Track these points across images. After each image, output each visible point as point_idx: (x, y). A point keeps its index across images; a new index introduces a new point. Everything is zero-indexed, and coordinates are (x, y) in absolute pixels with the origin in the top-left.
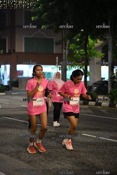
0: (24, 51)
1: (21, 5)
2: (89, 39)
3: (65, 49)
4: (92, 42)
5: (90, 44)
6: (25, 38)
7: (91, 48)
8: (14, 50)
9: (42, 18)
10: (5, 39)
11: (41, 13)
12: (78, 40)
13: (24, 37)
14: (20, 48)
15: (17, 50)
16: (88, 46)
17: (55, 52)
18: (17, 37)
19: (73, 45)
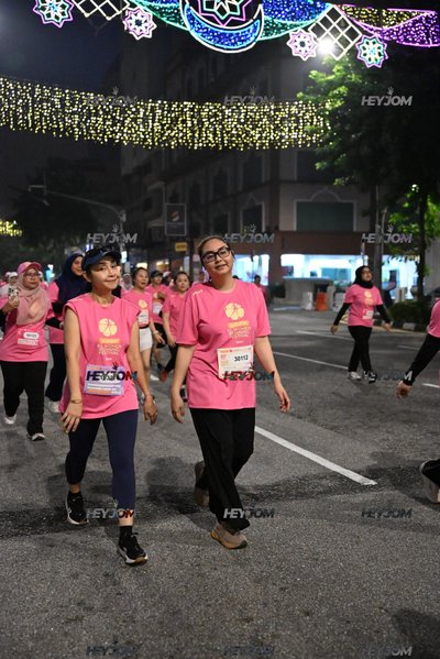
0: (295, 228)
1: (296, 140)
2: (430, 204)
3: (380, 224)
4: (435, 208)
5: (431, 213)
6: (298, 204)
7: (432, 221)
8: (277, 228)
9: (336, 163)
10: (260, 207)
11: (333, 155)
12: (407, 205)
13: (296, 201)
14: (289, 222)
15: (282, 227)
16: (426, 217)
17: (355, 229)
18: (283, 201)
19: (396, 215)
